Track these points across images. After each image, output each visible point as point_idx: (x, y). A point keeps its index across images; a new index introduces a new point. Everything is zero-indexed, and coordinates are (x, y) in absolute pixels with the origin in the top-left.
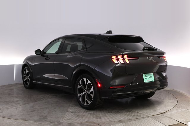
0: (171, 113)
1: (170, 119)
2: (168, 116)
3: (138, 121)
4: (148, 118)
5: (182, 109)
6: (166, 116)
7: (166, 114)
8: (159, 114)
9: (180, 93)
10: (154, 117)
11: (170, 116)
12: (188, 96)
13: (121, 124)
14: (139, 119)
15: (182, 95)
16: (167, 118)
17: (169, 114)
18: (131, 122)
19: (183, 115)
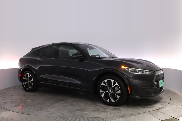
0: (165, 109)
1: (164, 114)
2: (163, 112)
4: (145, 114)
5: (175, 106)
6: (161, 112)
7: (161, 110)
8: (156, 110)
9: (173, 92)
10: (151, 113)
11: (164, 112)
12: (180, 94)
14: (137, 114)
15: (174, 94)
16: (162, 114)
17: (163, 110)
18: (131, 117)
19: (175, 111)
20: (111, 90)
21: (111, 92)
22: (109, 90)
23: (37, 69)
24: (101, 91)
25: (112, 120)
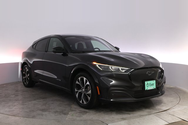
0: (173, 110)
1: (172, 116)
2: (171, 113)
3: (141, 118)
4: (151, 116)
5: (185, 107)
6: (169, 113)
7: (169, 111)
8: (162, 112)
9: (183, 91)
10: (157, 114)
11: (172, 114)
13: (125, 121)
15: (184, 92)
16: (170, 115)
17: (171, 111)
18: (134, 120)
19: (185, 113)
20: (84, 90)
21: (84, 92)
22: (82, 90)
23: (31, 63)
24: (76, 90)
25: (113, 122)
